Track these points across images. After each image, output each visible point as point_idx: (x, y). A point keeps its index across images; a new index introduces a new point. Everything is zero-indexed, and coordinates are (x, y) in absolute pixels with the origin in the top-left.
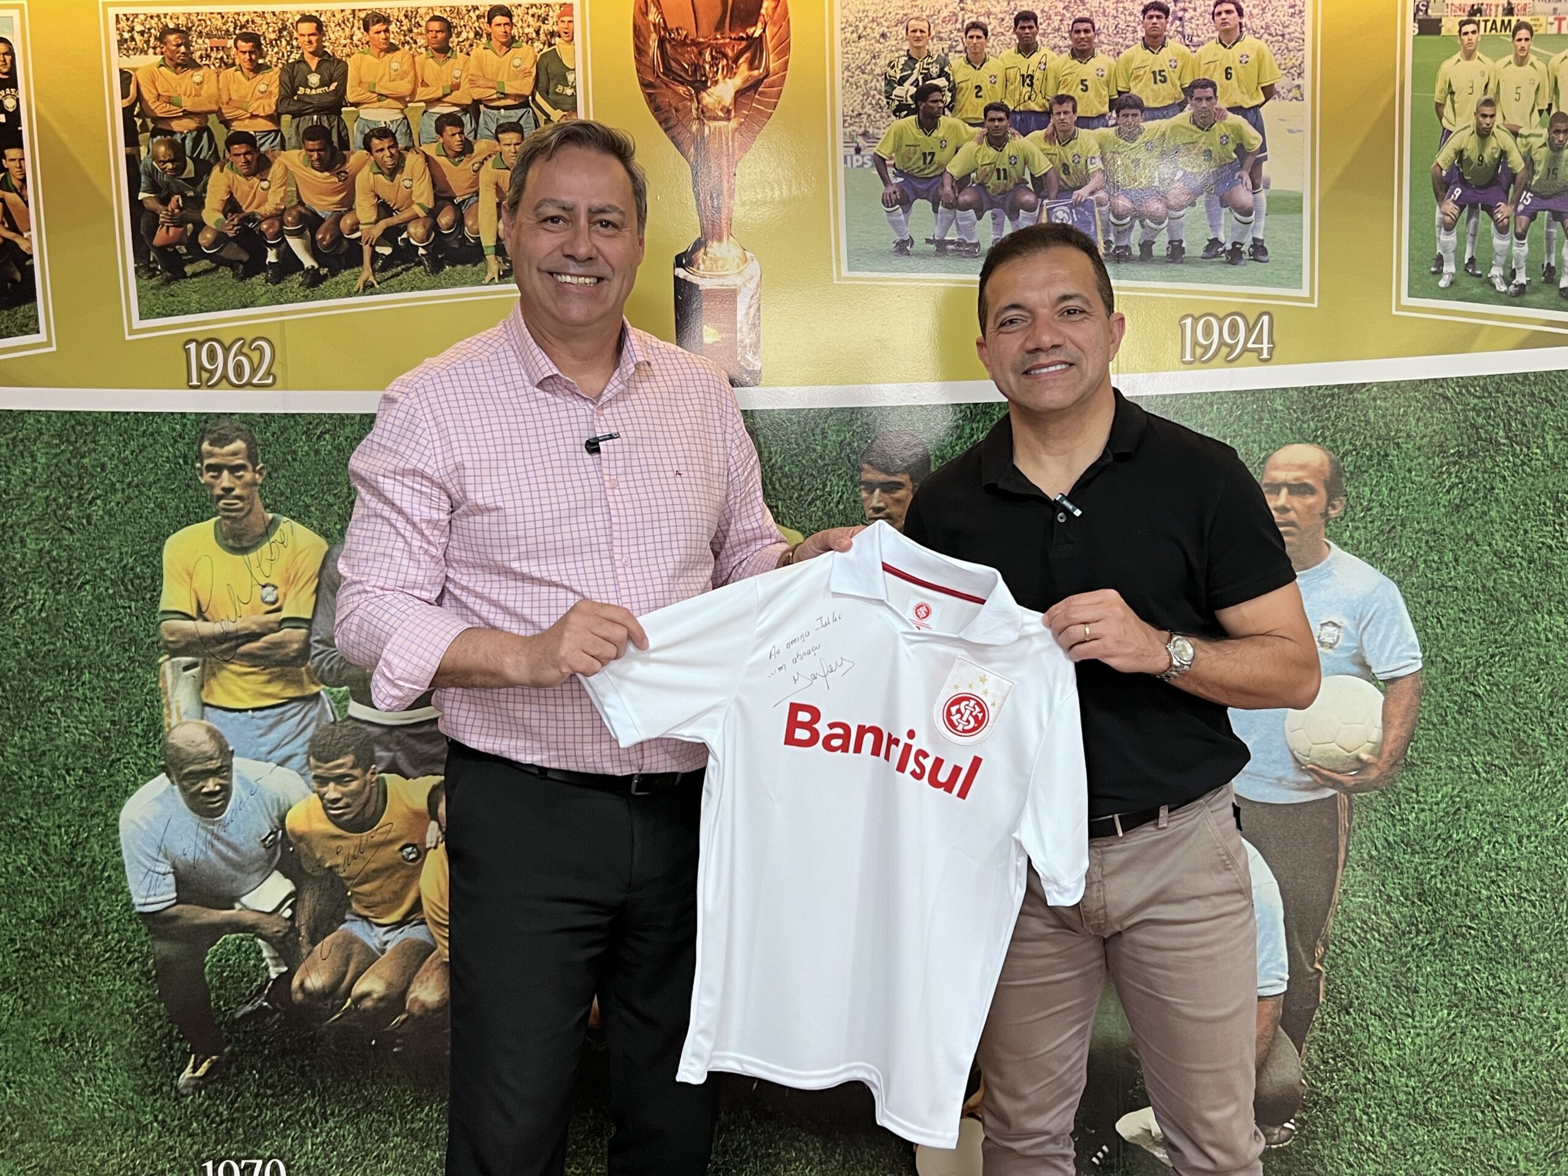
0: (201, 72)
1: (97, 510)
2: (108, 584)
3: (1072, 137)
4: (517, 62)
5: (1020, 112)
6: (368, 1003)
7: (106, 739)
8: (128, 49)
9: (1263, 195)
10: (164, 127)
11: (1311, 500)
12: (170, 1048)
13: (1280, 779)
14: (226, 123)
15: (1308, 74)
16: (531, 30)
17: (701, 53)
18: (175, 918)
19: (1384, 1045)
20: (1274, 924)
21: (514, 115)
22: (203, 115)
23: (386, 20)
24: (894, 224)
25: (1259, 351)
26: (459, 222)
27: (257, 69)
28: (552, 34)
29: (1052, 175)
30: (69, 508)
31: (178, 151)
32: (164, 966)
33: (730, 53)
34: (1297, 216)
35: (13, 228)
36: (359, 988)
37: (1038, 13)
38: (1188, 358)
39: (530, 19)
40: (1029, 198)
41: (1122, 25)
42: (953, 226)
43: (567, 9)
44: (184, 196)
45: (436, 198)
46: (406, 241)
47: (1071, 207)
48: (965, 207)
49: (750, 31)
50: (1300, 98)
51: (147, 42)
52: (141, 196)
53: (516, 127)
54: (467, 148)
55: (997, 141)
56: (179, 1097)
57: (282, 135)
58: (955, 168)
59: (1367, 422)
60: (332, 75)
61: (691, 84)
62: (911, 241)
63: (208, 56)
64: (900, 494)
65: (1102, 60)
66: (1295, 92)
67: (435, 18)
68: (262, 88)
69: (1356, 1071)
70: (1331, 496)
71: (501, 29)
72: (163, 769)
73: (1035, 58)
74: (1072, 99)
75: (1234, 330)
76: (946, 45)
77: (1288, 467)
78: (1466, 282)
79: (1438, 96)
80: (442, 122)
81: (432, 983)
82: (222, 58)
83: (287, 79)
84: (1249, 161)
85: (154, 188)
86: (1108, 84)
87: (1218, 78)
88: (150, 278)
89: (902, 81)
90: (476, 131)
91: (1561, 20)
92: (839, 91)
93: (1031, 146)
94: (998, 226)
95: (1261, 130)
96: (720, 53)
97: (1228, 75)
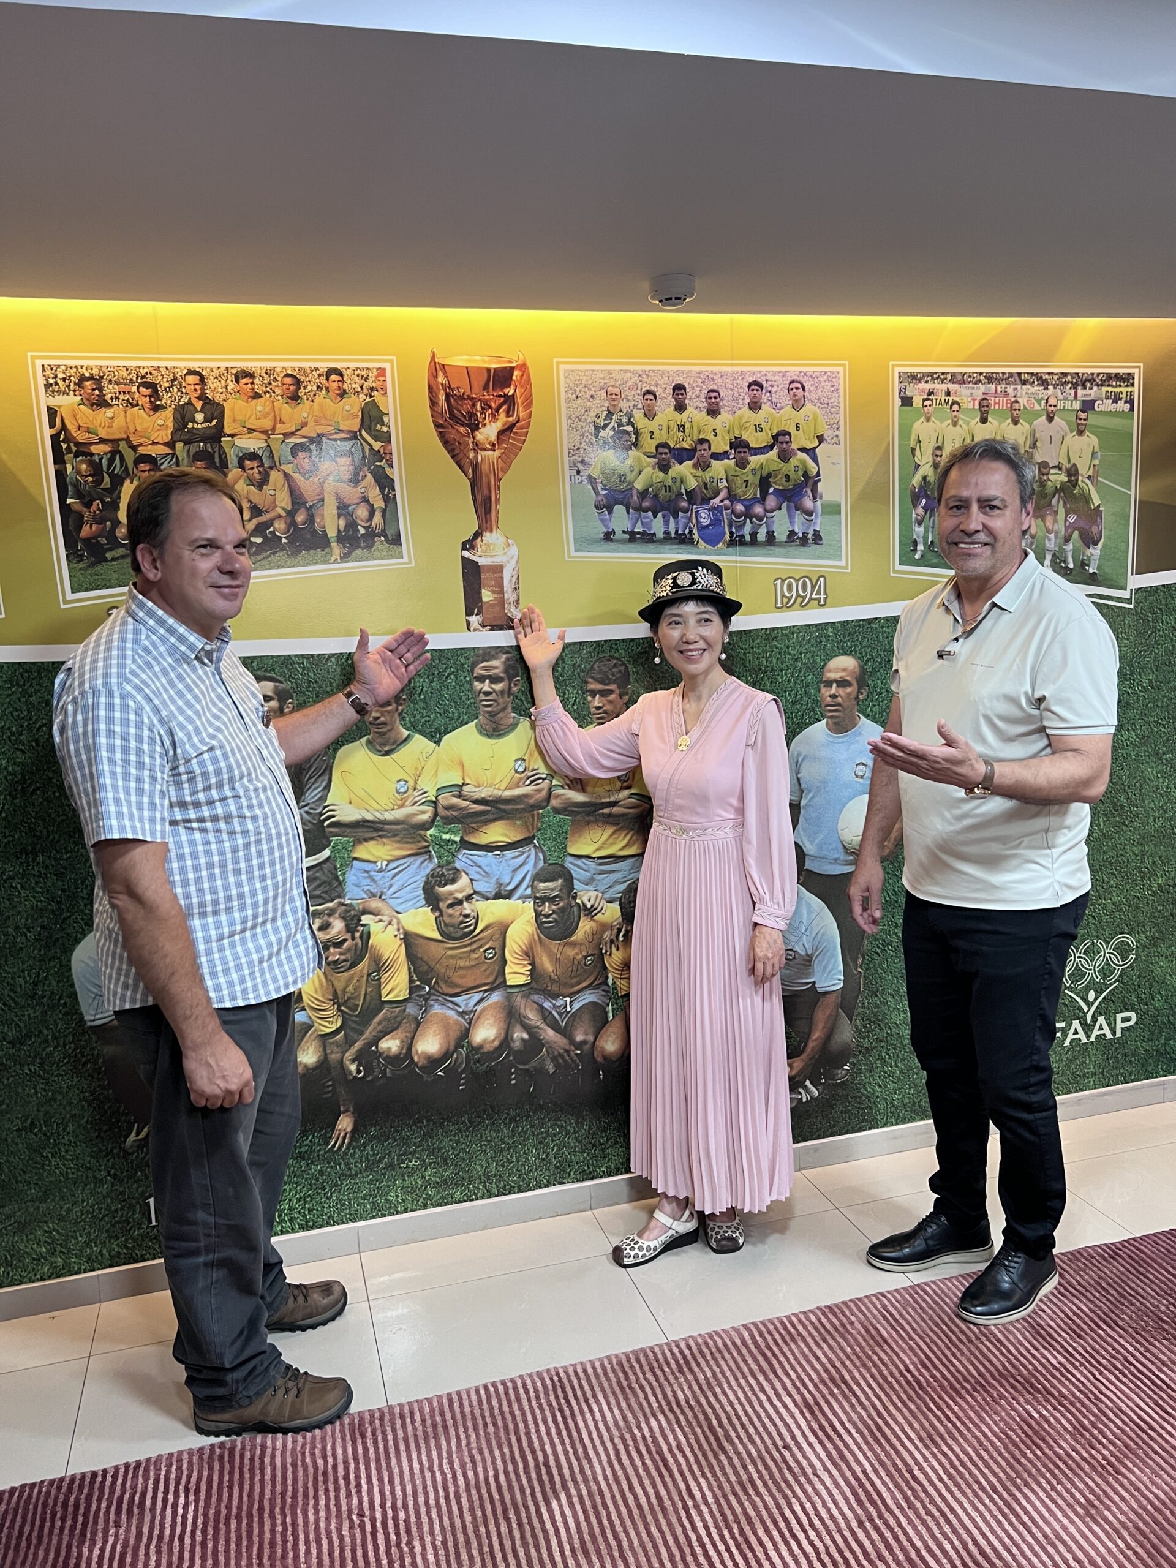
0: (112, 410)
2: (55, 789)
3: (709, 466)
4: (348, 408)
5: (678, 449)
7: (58, 903)
8: (53, 391)
9: (819, 503)
10: (86, 450)
11: (849, 690)
12: (118, 1121)
13: (836, 860)
14: (134, 448)
15: (842, 428)
16: (357, 386)
17: (474, 405)
19: (896, 1012)
20: (835, 947)
21: (348, 445)
22: (115, 442)
23: (252, 376)
24: (603, 521)
25: (819, 600)
26: (311, 519)
27: (156, 408)
28: (372, 389)
29: (697, 490)
30: (21, 734)
31: (96, 469)
33: (493, 405)
34: (836, 517)
37: (686, 385)
38: (779, 605)
39: (356, 378)
40: (684, 504)
41: (736, 395)
42: (639, 523)
43: (382, 372)
44: (103, 502)
45: (293, 503)
46: (273, 533)
47: (709, 510)
48: (646, 510)
49: (506, 391)
50: (838, 443)
51: (68, 386)
52: (69, 501)
54: (314, 468)
55: (664, 467)
56: (127, 1154)
57: (177, 458)
58: (639, 485)
59: (879, 641)
60: (212, 414)
61: (468, 426)
62: (613, 532)
63: (117, 398)
64: (612, 697)
65: (725, 417)
66: (835, 440)
67: (288, 375)
68: (160, 422)
69: (881, 1029)
70: (860, 688)
71: (335, 385)
73: (686, 414)
74: (708, 441)
75: (804, 588)
76: (631, 404)
77: (836, 670)
78: (929, 555)
79: (912, 444)
80: (296, 449)
81: (311, 1050)
82: (128, 400)
83: (179, 416)
84: (811, 482)
85: (79, 495)
86: (729, 432)
87: (792, 430)
88: (78, 562)
89: (605, 427)
90: (320, 456)
91: (974, 400)
92: (565, 433)
93: (684, 470)
94: (667, 523)
95: (816, 462)
96: (486, 405)
97: (798, 428)
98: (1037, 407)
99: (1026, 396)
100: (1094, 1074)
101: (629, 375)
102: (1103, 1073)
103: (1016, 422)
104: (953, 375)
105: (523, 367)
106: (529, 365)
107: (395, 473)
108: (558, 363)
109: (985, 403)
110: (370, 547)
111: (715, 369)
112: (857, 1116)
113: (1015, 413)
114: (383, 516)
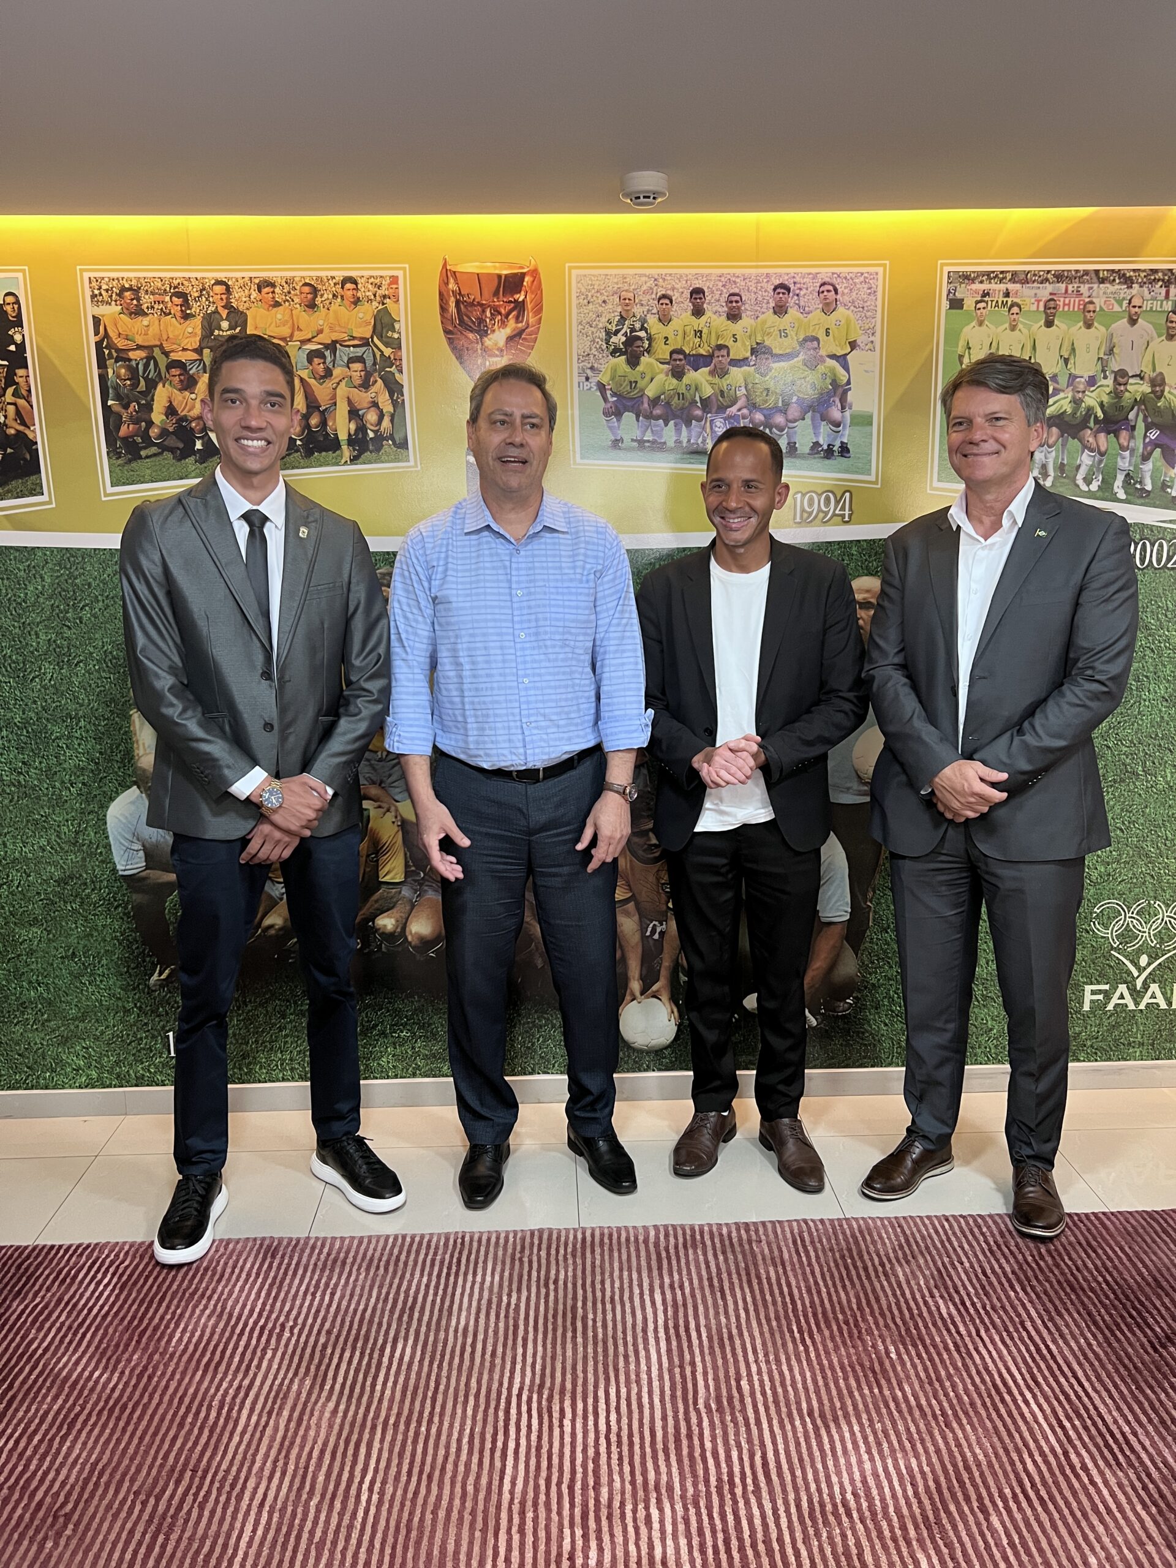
0: (148, 318)
1: (86, 614)
3: (726, 373)
4: (361, 315)
5: (693, 355)
6: (272, 932)
7: (97, 763)
9: (848, 414)
10: (125, 356)
13: (848, 789)
14: (166, 354)
15: (878, 334)
17: (484, 311)
18: (144, 879)
20: (842, 878)
21: (360, 351)
22: (150, 348)
23: (273, 285)
24: (610, 428)
25: (843, 516)
26: (324, 423)
27: (186, 317)
29: (713, 398)
30: (67, 612)
31: (133, 373)
32: (138, 908)
33: (503, 311)
34: (868, 428)
35: (23, 423)
36: (267, 922)
38: (798, 520)
39: (370, 286)
40: (699, 412)
41: (760, 298)
42: (649, 430)
43: (394, 280)
44: (139, 404)
45: (308, 407)
47: (725, 419)
48: (657, 418)
49: (516, 296)
50: (873, 350)
52: (110, 403)
53: (360, 359)
54: (328, 373)
55: (678, 374)
57: (204, 363)
58: (651, 392)
60: (236, 322)
61: (478, 332)
62: (622, 440)
65: (746, 321)
66: (870, 346)
67: (306, 284)
68: (190, 330)
71: (350, 292)
72: (135, 783)
73: (704, 319)
74: (726, 347)
75: (827, 502)
77: (860, 591)
79: (960, 350)
80: (312, 356)
83: (206, 324)
84: (840, 391)
85: (118, 397)
86: (750, 337)
87: (821, 335)
88: (117, 458)
89: (616, 333)
90: (334, 361)
91: (1039, 301)
92: (575, 338)
93: (700, 378)
94: (678, 431)
95: (847, 370)
96: (496, 311)
97: (827, 333)
98: (1117, 308)
99: (1102, 295)
100: (1142, 1044)
101: (644, 279)
102: (1153, 1045)
103: (1089, 325)
104: (1015, 274)
105: (535, 273)
106: (540, 270)
107: (404, 379)
108: (570, 268)
109: (1052, 304)
110: (378, 449)
111: (738, 271)
112: (858, 1051)
113: (1088, 315)
114: (392, 421)
